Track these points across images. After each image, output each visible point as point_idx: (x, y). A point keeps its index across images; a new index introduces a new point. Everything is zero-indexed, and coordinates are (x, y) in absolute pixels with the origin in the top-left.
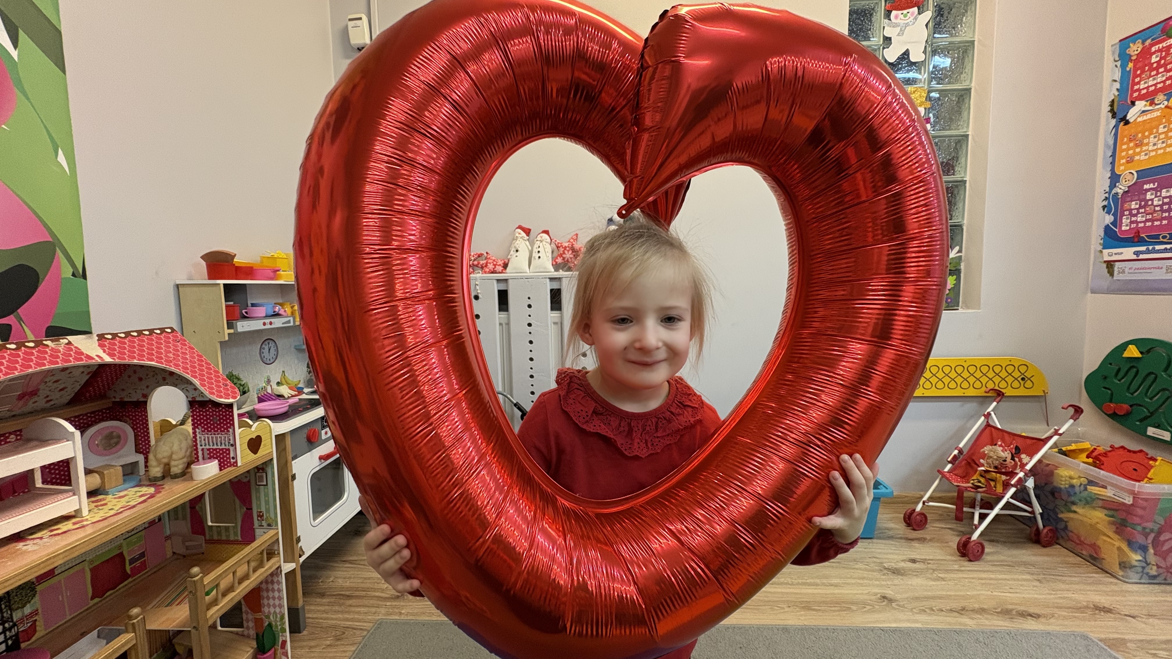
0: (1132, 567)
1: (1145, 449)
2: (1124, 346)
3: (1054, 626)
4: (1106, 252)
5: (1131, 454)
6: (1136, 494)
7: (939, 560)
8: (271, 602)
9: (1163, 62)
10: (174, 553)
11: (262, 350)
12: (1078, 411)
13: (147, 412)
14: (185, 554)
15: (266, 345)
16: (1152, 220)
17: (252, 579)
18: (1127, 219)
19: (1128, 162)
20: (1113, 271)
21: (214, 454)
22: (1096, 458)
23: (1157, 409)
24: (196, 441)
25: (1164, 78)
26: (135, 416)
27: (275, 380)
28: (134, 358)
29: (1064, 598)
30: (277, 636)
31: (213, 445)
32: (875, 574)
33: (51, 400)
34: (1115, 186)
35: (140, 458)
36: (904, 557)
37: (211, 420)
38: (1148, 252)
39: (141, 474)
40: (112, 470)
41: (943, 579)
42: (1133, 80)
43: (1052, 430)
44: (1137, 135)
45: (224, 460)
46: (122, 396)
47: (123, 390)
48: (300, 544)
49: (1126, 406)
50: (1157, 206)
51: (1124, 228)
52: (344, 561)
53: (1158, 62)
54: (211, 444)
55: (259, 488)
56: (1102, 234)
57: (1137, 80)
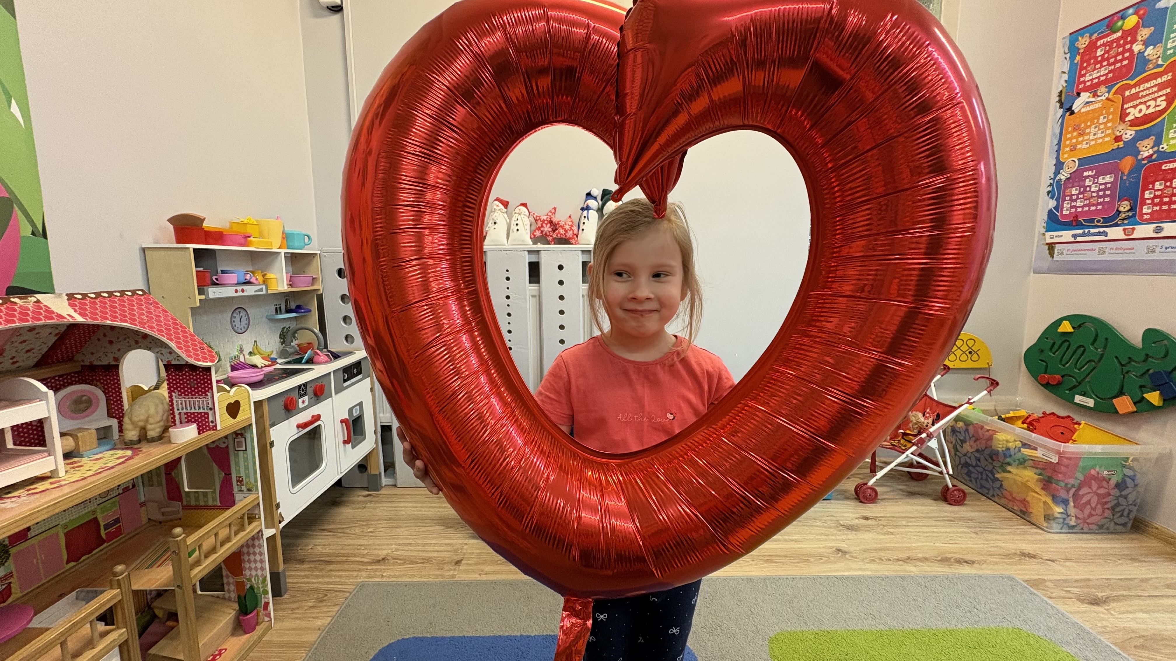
0: (1055, 519)
1: (1071, 415)
2: (1059, 322)
3: (986, 571)
4: (1048, 234)
5: (1060, 419)
6: (1061, 454)
7: (889, 517)
8: (253, 565)
9: (1106, 56)
10: (150, 520)
11: (233, 319)
13: (119, 377)
14: (161, 519)
15: (236, 313)
16: (1088, 205)
17: (234, 541)
18: (1068, 204)
19: (1071, 150)
20: (1054, 253)
21: (192, 418)
22: (1030, 423)
23: (1085, 378)
24: (172, 405)
25: (1107, 72)
26: (106, 380)
27: (247, 349)
28: (107, 319)
29: (997, 547)
30: (259, 597)
31: (191, 409)
32: (832, 530)
33: (17, 362)
34: (1059, 173)
35: (114, 422)
36: (858, 515)
37: (188, 384)
38: (1084, 235)
39: (114, 438)
40: (85, 433)
41: (892, 533)
42: (1080, 72)
44: (1080, 125)
45: (203, 425)
46: (92, 360)
47: (92, 353)
48: (279, 511)
49: (1058, 376)
50: (1094, 192)
51: (1065, 212)
52: (322, 530)
53: (1102, 56)
54: (189, 408)
55: (238, 454)
56: (1046, 217)
57: (1083, 72)
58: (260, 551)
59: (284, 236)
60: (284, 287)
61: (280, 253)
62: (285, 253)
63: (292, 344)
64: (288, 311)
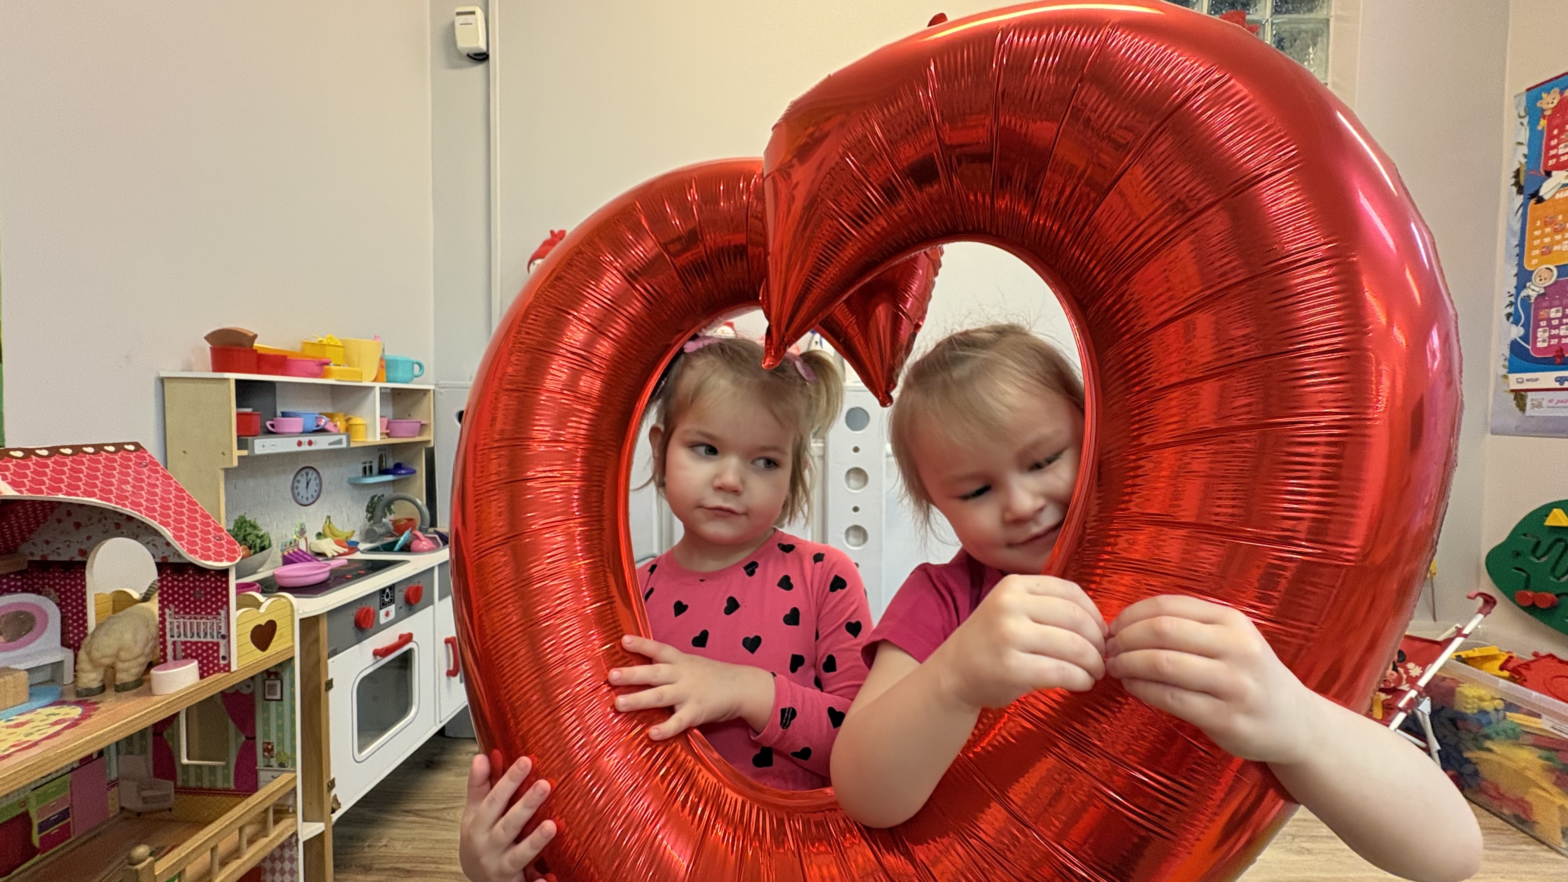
2: (1546, 510)
4: (1513, 377)
5: (1565, 666)
10: (122, 809)
11: (296, 484)
12: (1489, 602)
13: (84, 580)
14: (140, 810)
15: (302, 476)
17: (246, 858)
18: (1544, 331)
19: (1543, 254)
20: (1525, 405)
21: (193, 651)
22: (1514, 671)
24: (163, 629)
26: (64, 586)
27: (312, 529)
28: (60, 490)
31: (192, 637)
34: (1525, 287)
35: (66, 655)
39: (65, 684)
40: (8, 678)
42: (1548, 143)
43: (1453, 629)
44: (1556, 216)
45: (209, 662)
46: (45, 553)
47: (47, 542)
48: (333, 793)
49: (1550, 596)
51: (1539, 345)
52: (407, 812)
54: (189, 634)
55: (268, 706)
56: (1507, 353)
57: (1554, 142)
58: (292, 869)
59: (384, 363)
60: (376, 437)
61: (372, 388)
62: (381, 388)
63: (384, 520)
64: (383, 472)
